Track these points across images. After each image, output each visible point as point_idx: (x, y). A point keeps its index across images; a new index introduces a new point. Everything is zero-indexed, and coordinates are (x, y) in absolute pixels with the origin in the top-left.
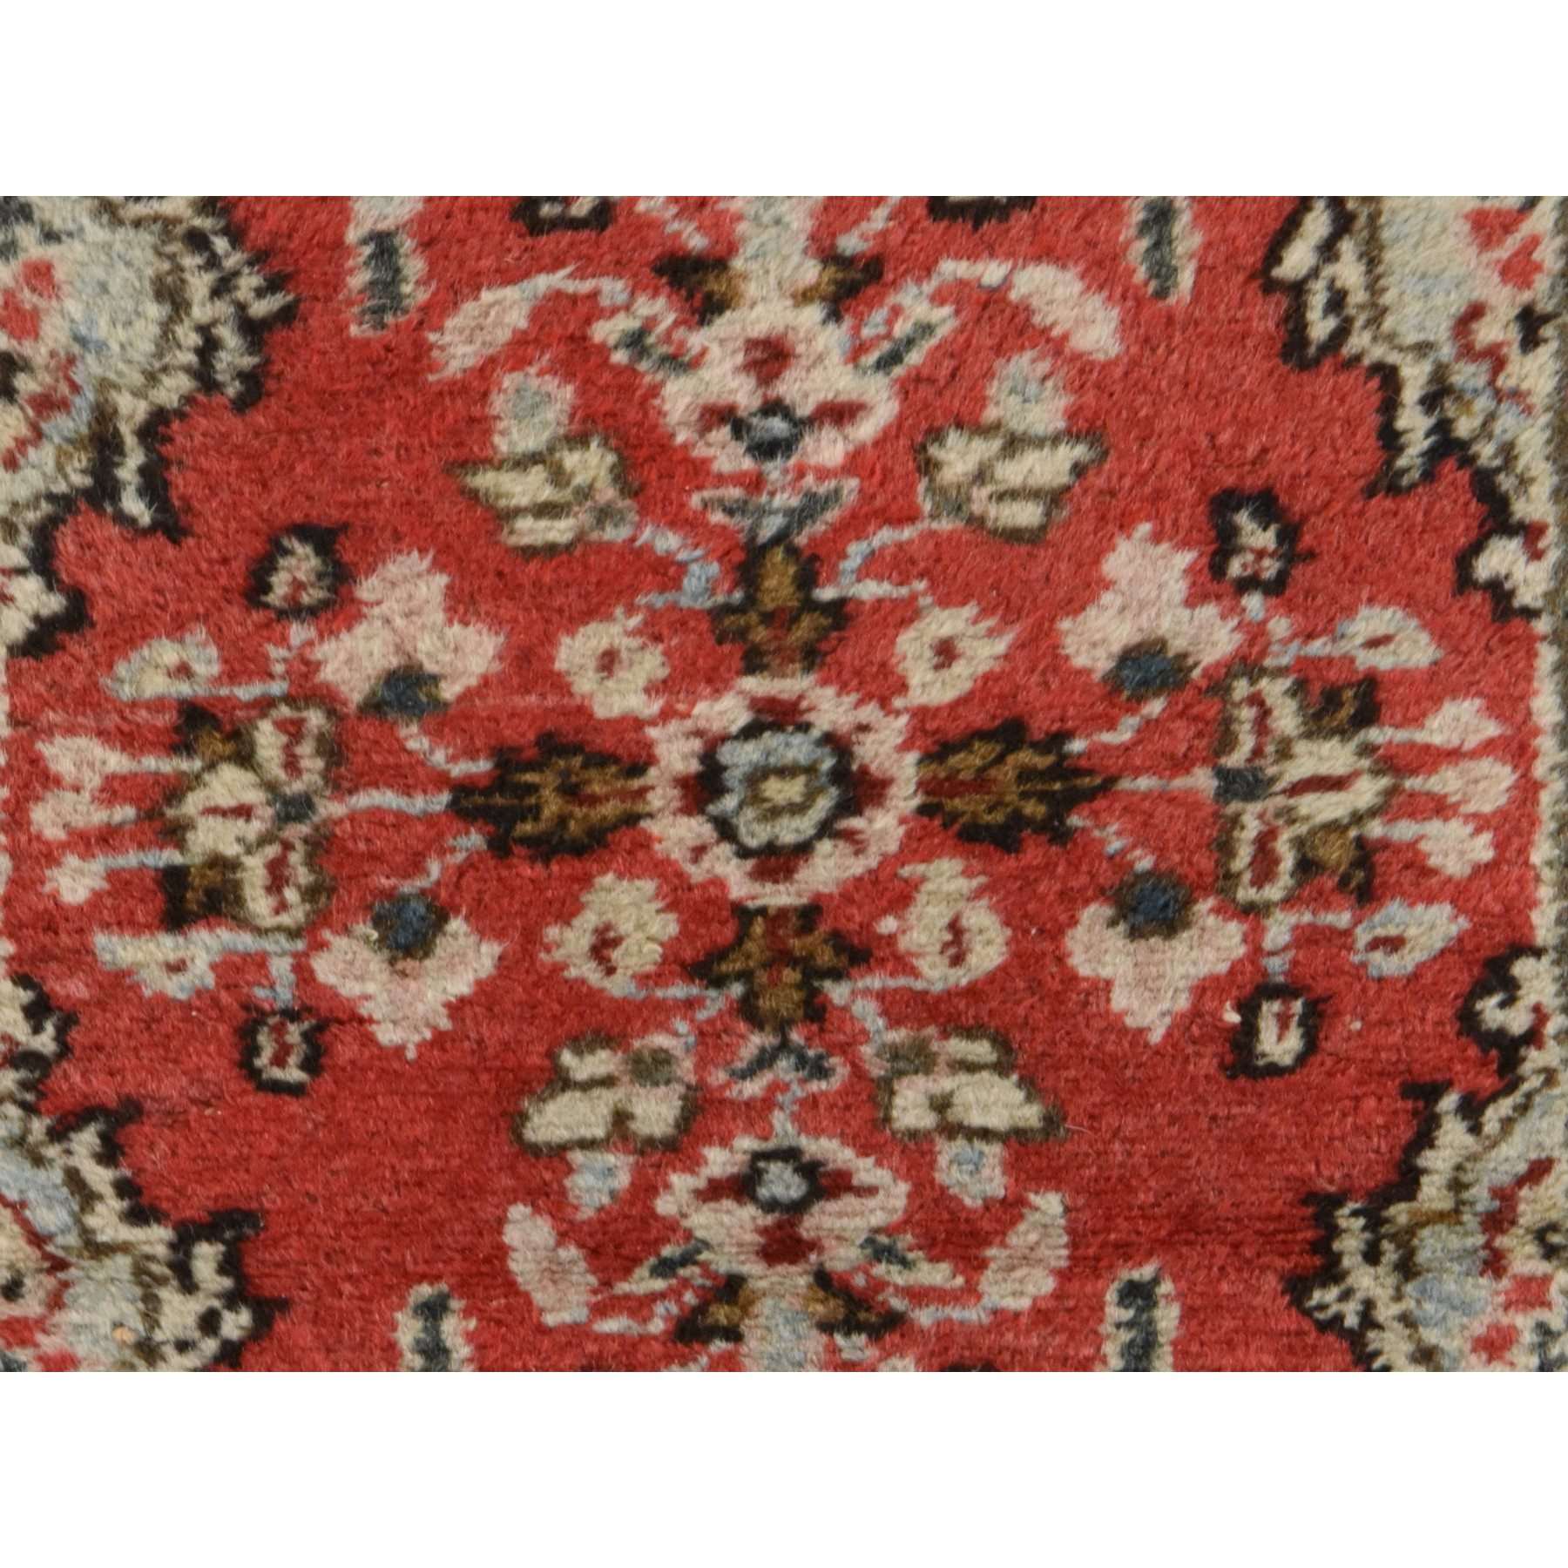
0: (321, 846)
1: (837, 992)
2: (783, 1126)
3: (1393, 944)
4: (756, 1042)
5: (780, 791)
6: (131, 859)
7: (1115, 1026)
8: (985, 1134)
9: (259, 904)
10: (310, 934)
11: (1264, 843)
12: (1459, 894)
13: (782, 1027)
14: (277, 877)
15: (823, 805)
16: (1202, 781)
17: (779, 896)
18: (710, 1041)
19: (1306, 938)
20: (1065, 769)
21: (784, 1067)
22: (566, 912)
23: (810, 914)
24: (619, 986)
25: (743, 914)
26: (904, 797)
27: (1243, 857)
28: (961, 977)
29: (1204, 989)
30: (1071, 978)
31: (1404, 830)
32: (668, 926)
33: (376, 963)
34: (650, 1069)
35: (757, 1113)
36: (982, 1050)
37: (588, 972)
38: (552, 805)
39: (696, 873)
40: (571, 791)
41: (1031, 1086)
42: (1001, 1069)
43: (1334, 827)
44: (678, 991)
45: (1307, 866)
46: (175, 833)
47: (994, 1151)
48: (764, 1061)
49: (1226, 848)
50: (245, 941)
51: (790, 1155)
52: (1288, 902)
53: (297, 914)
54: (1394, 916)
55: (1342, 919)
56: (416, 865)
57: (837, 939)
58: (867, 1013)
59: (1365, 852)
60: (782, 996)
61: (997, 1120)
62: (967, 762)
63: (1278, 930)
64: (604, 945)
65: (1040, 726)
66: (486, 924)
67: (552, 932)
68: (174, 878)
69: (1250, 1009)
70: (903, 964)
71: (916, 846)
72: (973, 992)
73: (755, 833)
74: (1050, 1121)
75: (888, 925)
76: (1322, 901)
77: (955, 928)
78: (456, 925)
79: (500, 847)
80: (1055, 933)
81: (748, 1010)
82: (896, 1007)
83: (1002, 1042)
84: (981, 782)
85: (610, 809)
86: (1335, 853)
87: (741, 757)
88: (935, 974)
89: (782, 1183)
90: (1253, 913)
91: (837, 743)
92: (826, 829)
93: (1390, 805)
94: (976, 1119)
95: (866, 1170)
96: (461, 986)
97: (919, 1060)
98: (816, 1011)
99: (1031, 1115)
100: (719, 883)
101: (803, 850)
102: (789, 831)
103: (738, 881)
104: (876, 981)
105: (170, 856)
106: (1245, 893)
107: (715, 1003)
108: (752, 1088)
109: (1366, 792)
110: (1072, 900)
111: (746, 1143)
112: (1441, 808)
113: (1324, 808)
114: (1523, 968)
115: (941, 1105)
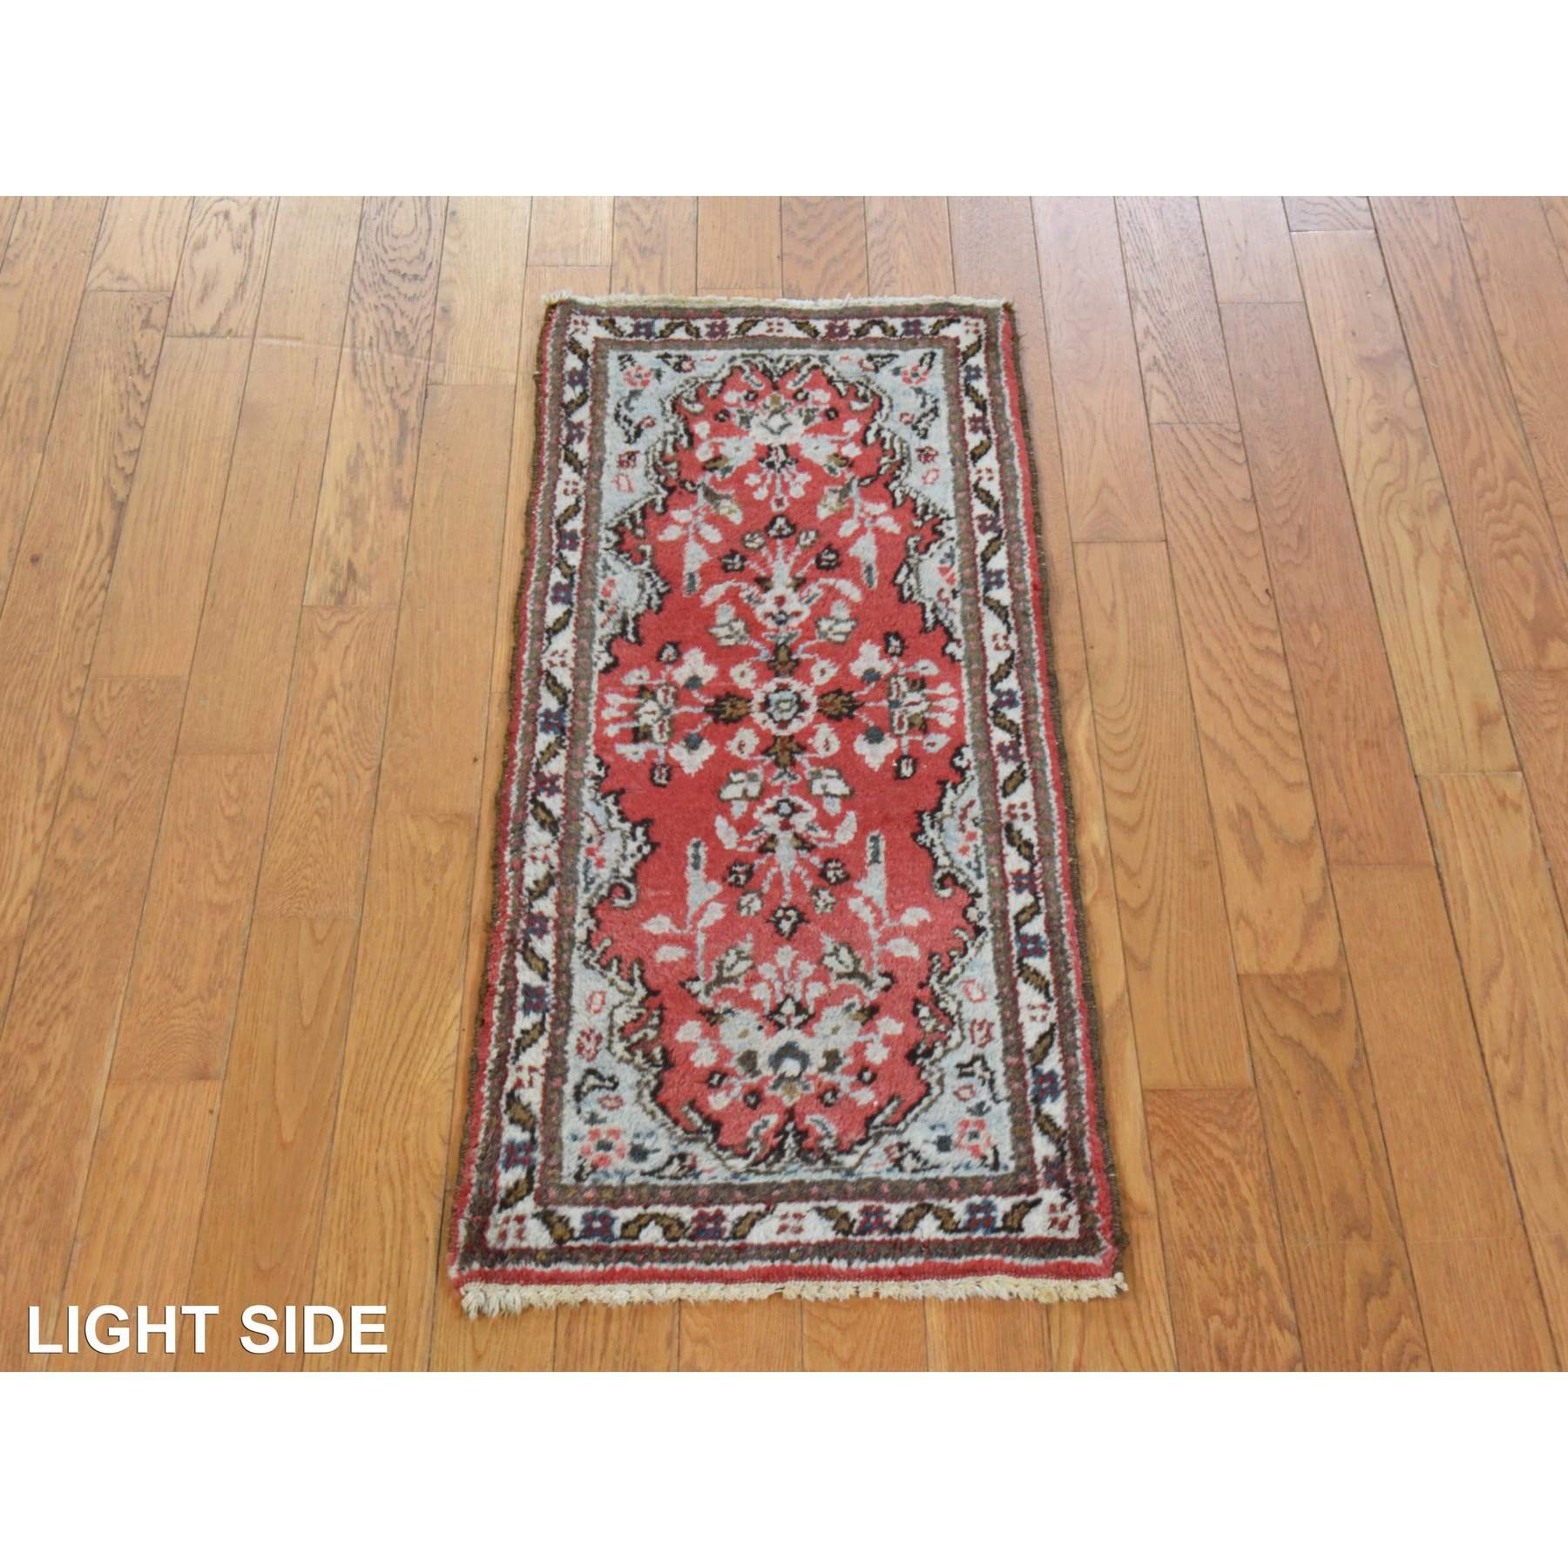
0: (672, 721)
1: (798, 758)
2: (785, 794)
3: (933, 744)
4: (778, 771)
5: (785, 706)
6: (626, 725)
7: (866, 766)
8: (835, 796)
9: (656, 736)
10: (668, 744)
11: (900, 718)
12: (948, 732)
13: (785, 767)
14: (661, 728)
15: (794, 709)
16: (885, 703)
17: (784, 733)
18: (767, 770)
19: (911, 743)
20: (852, 700)
21: (785, 778)
22: (732, 737)
23: (791, 737)
24: (745, 757)
25: (775, 738)
26: (814, 708)
27: (895, 723)
28: (829, 754)
29: (889, 757)
30: (855, 754)
31: (933, 715)
32: (756, 741)
33: (685, 751)
34: (752, 778)
35: (779, 790)
36: (834, 773)
37: (736, 752)
38: (729, 710)
39: (764, 727)
40: (733, 706)
41: (847, 783)
42: (839, 777)
43: (917, 715)
44: (760, 757)
45: (911, 725)
46: (636, 718)
47: (837, 801)
48: (780, 776)
49: (891, 721)
50: (652, 746)
51: (787, 801)
52: (907, 733)
53: (666, 739)
54: (933, 737)
55: (919, 738)
56: (694, 727)
57: (798, 745)
58: (805, 763)
59: (925, 721)
60: (785, 759)
61: (838, 792)
62: (829, 699)
63: (905, 741)
64: (741, 746)
65: (846, 690)
66: (713, 741)
67: (728, 743)
68: (636, 730)
69: (899, 762)
70: (815, 751)
71: (817, 721)
72: (832, 758)
73: (778, 717)
74: (852, 792)
75: (810, 741)
76: (915, 734)
77: (827, 742)
78: (705, 742)
79: (716, 721)
80: (851, 742)
81: (777, 763)
82: (814, 762)
83: (839, 771)
84: (832, 704)
85: (743, 711)
86: (918, 721)
87: (775, 697)
88: (822, 754)
89: (785, 808)
90: (898, 737)
91: (797, 694)
92: (795, 716)
93: (930, 709)
94: (833, 791)
95: (806, 805)
96: (705, 757)
97: (818, 775)
98: (793, 763)
99: (846, 791)
100: (769, 730)
101: (789, 721)
102: (787, 716)
103: (775, 730)
104: (807, 755)
105: (635, 724)
106: (897, 732)
107: (768, 760)
108: (778, 783)
109: (924, 706)
110: (855, 734)
111: (776, 798)
112: (941, 710)
113: (914, 710)
114: (964, 750)
115: (824, 787)
